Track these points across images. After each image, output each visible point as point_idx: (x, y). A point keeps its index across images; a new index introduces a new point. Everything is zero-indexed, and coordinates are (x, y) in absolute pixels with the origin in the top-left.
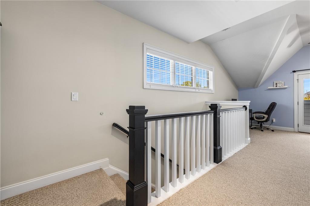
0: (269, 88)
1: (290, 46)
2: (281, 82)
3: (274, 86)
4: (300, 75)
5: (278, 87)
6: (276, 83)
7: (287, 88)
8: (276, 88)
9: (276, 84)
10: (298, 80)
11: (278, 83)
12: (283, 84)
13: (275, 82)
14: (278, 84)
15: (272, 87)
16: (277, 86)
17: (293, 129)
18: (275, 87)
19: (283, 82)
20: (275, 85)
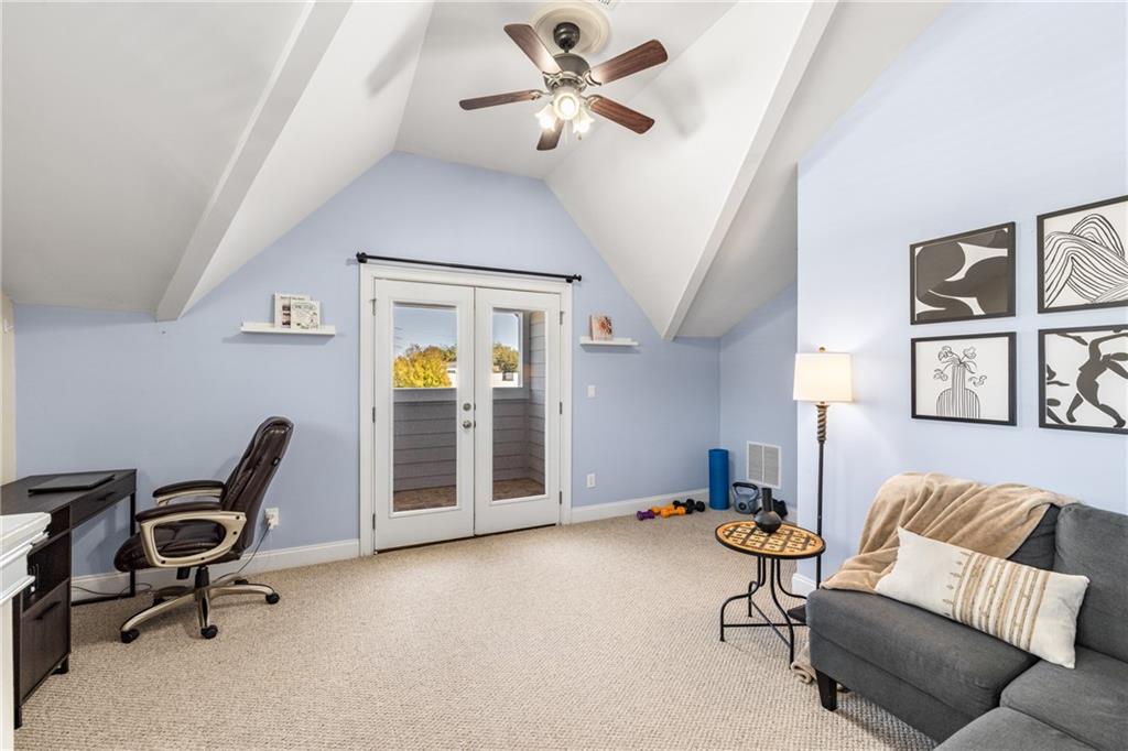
0: (249, 327)
1: (377, 83)
2: (307, 300)
3: (272, 321)
4: (380, 279)
5: (294, 329)
6: (286, 302)
7: (332, 336)
8: (286, 330)
9: (287, 308)
10: (374, 300)
11: (293, 302)
12: (318, 312)
13: (277, 297)
14: (293, 312)
15: (265, 327)
16: (288, 323)
17: (356, 542)
18: (279, 329)
19: (316, 304)
20: (280, 318)
